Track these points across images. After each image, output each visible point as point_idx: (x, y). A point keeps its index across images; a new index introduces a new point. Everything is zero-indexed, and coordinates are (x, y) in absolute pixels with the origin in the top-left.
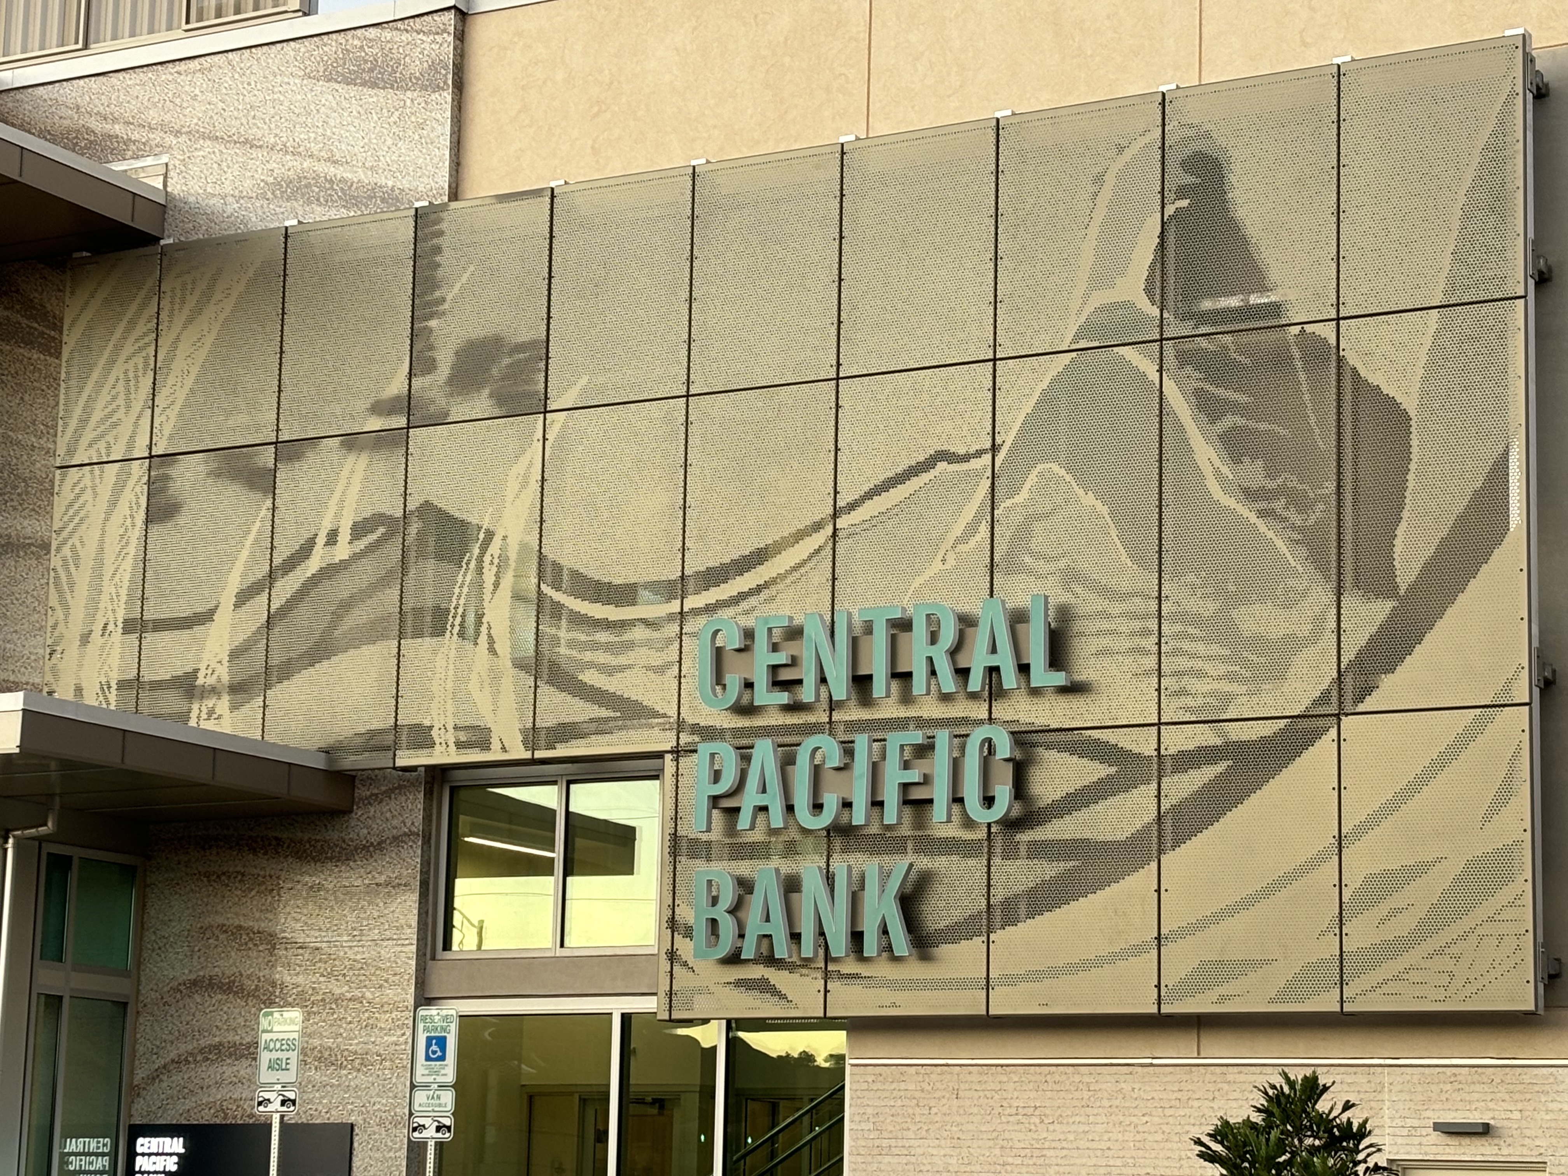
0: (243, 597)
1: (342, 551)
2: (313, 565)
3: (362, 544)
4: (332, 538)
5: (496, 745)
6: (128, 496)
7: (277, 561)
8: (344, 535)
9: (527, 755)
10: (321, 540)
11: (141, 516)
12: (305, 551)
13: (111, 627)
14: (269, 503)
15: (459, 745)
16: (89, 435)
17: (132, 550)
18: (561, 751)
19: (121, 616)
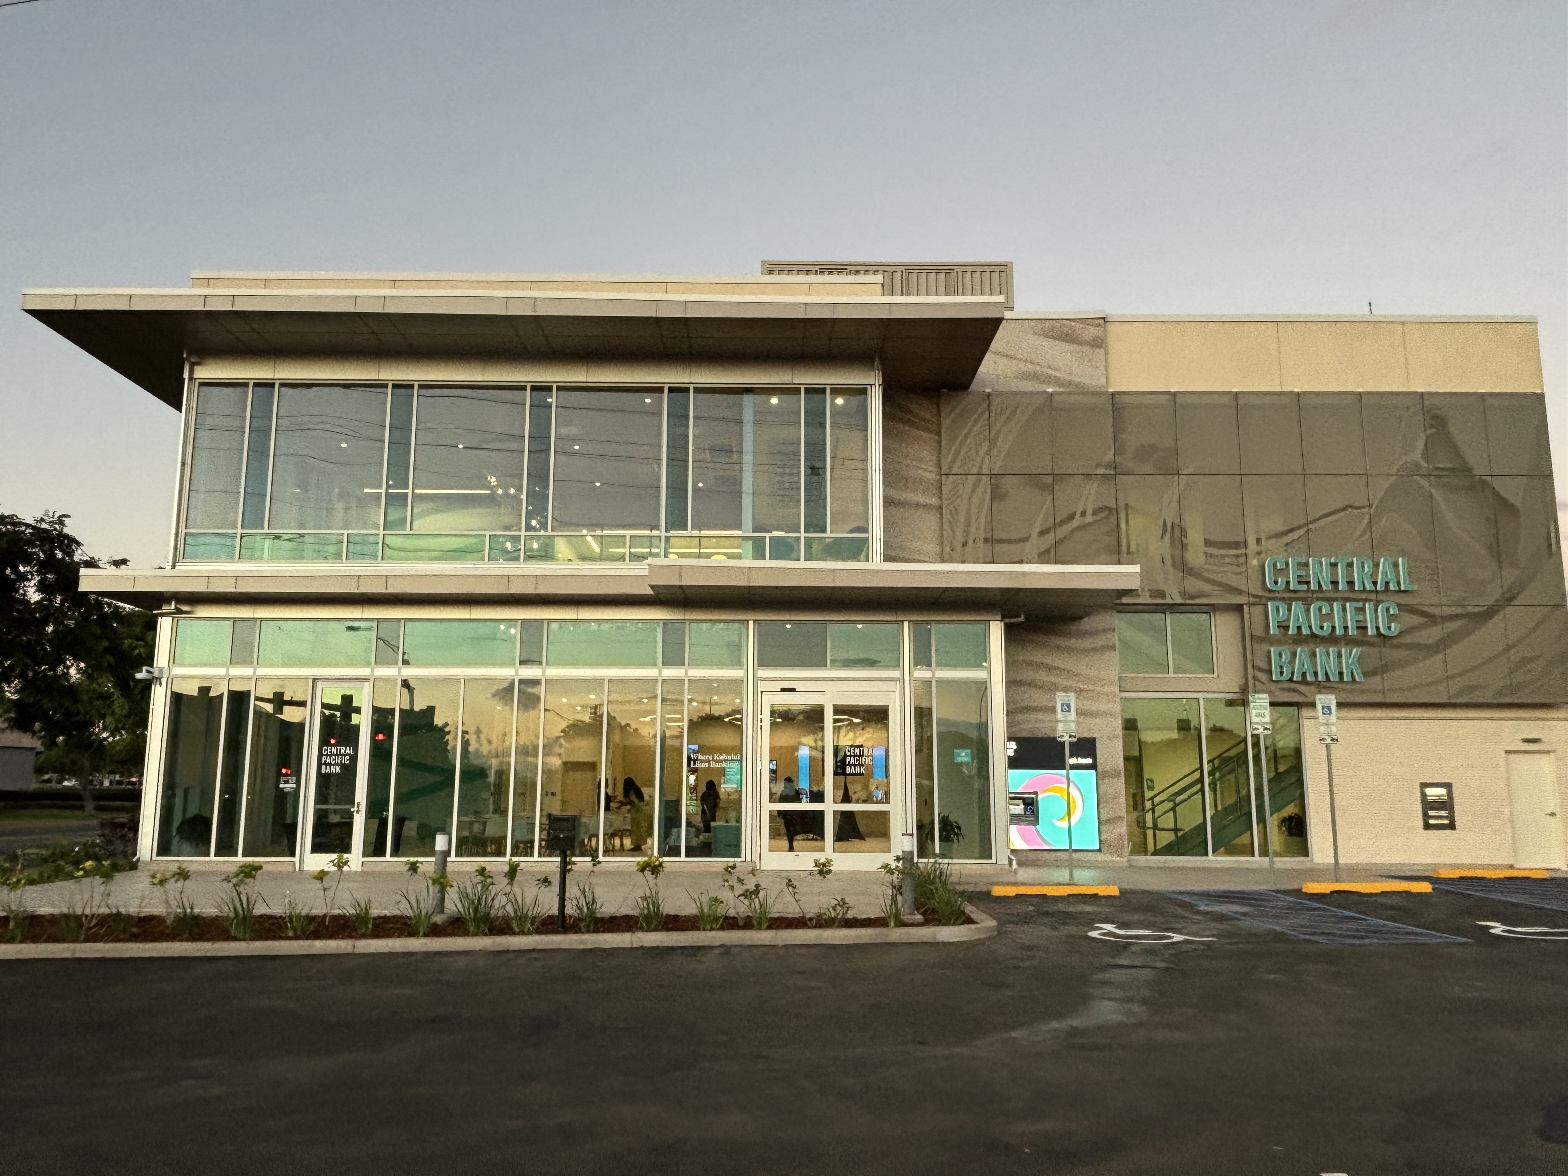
0: (1042, 533)
1: (1089, 518)
2: (1075, 523)
3: (1097, 517)
4: (1083, 514)
5: (1168, 597)
6: (980, 489)
7: (1057, 521)
8: (1089, 511)
9: (1182, 602)
10: (1078, 514)
11: (988, 496)
12: (1072, 517)
13: (977, 540)
14: (1051, 497)
15: (1150, 596)
16: (958, 463)
17: (984, 511)
18: (1197, 601)
19: (982, 535)
